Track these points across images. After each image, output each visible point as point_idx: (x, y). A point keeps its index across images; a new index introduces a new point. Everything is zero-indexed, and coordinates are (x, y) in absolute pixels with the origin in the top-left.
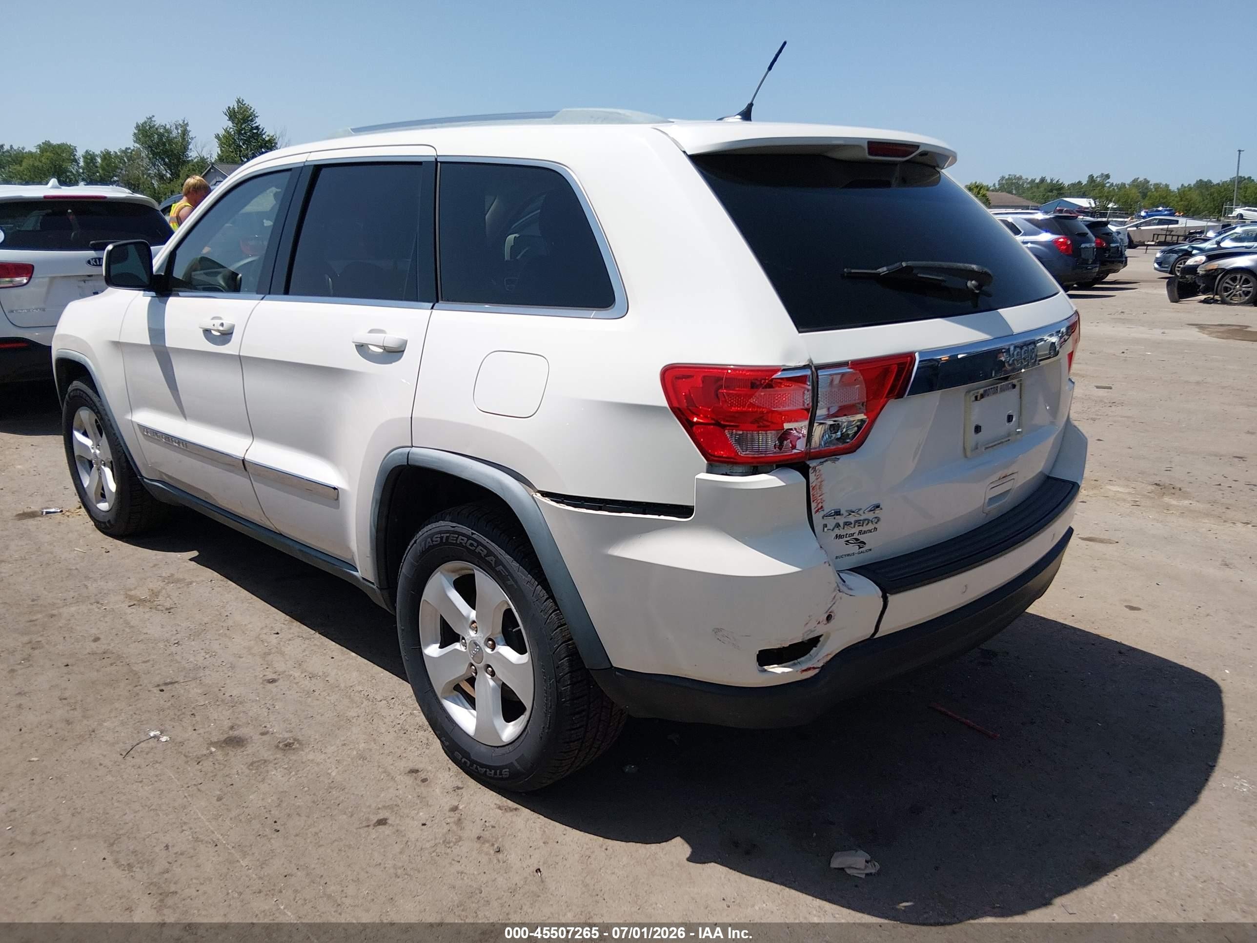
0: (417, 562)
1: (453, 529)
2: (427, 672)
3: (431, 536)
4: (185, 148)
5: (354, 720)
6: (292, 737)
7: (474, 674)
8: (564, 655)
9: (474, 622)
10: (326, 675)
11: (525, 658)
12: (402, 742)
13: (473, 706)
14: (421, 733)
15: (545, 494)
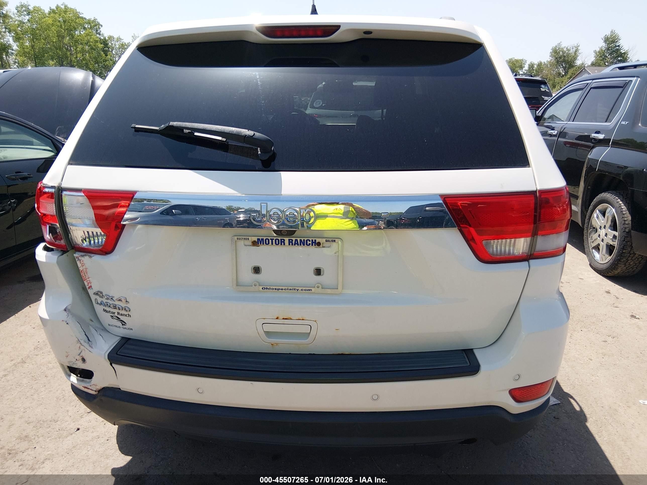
4: (575, 58)
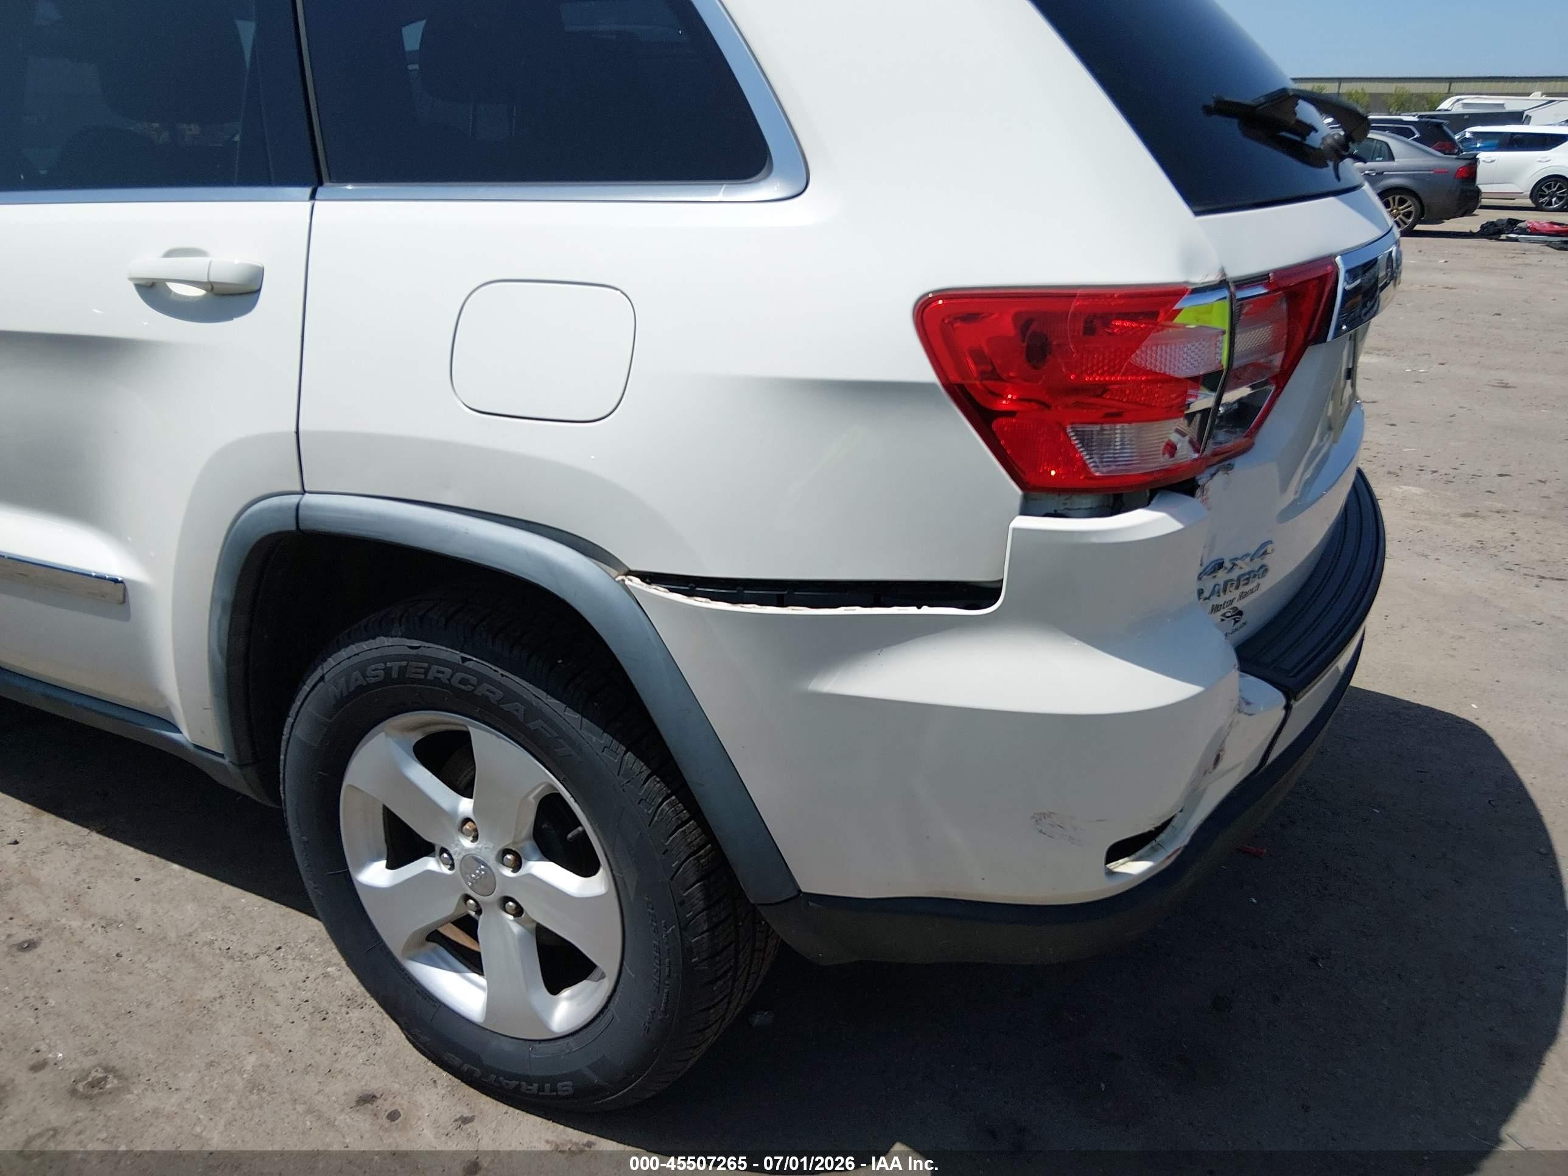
0: (330, 717)
1: (414, 652)
2: (364, 912)
3: (362, 667)
5: (216, 1007)
6: (99, 1065)
7: (473, 914)
8: (694, 879)
9: (467, 820)
10: (133, 917)
11: (596, 885)
12: (324, 1040)
13: (477, 967)
14: (355, 1014)
15: (650, 578)
